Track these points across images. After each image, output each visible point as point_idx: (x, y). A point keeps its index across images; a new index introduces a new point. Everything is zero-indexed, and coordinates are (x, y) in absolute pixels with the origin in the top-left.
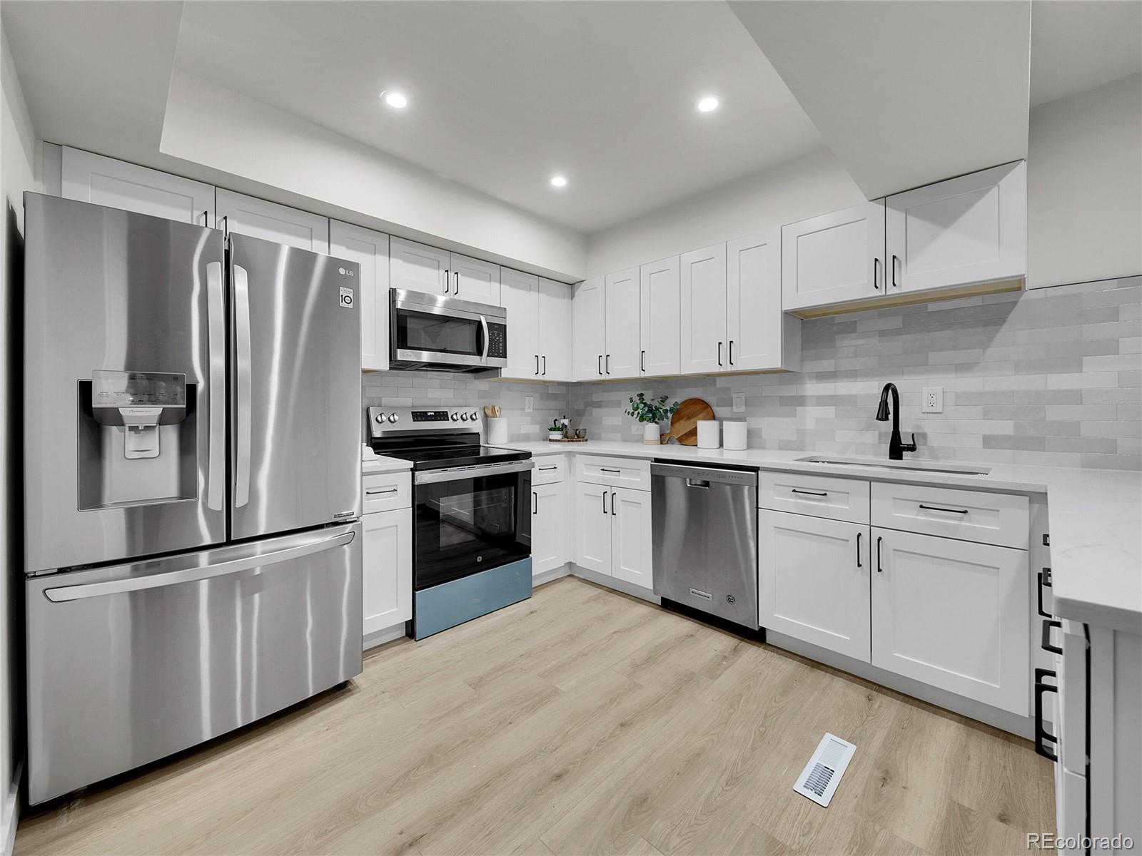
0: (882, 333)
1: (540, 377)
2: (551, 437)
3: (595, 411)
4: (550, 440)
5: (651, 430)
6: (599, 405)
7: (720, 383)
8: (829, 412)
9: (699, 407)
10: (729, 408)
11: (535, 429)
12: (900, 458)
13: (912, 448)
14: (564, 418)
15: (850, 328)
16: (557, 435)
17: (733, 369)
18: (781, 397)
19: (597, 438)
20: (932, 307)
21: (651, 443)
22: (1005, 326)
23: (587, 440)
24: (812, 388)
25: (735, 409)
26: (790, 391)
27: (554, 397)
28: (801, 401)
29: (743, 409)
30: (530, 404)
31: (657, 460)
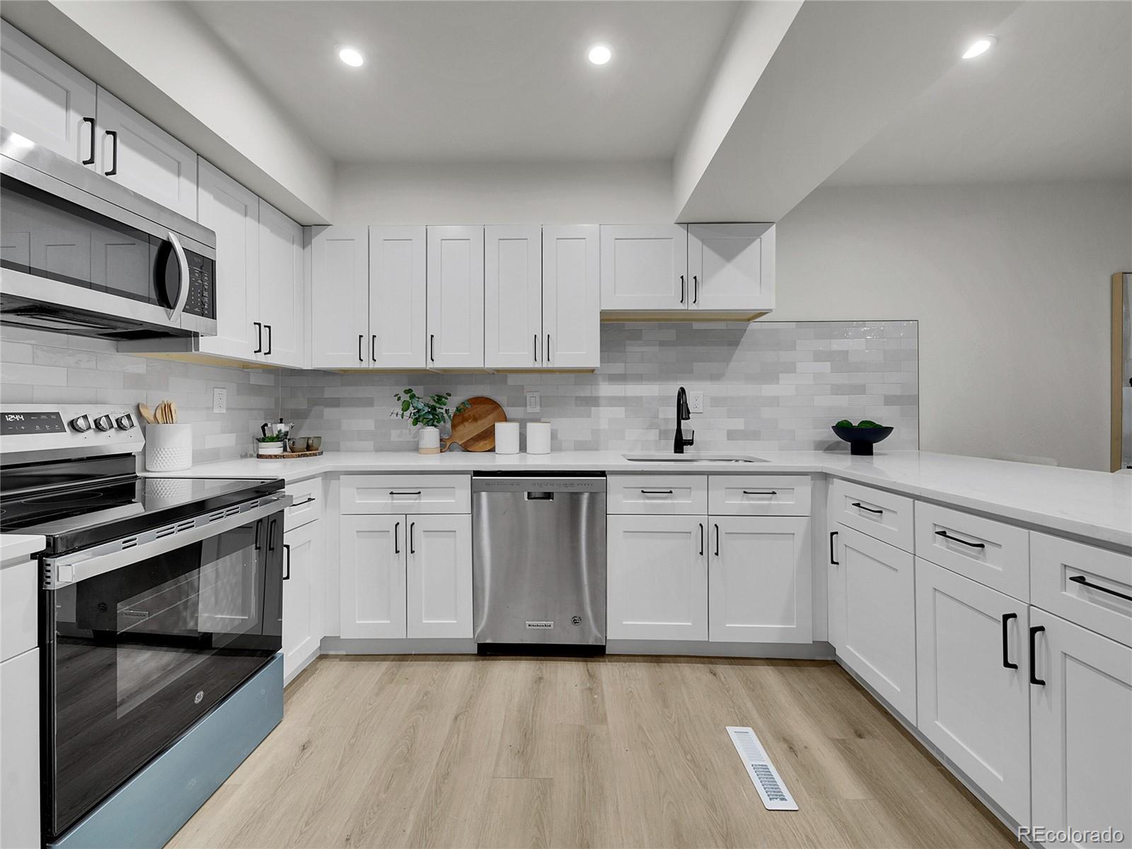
0: (662, 344)
1: (261, 358)
2: (262, 452)
3: (329, 413)
4: (259, 456)
5: (430, 435)
6: (335, 403)
7: (512, 380)
8: (619, 412)
9: (489, 407)
10: (522, 409)
11: (228, 441)
12: (682, 452)
13: (691, 443)
14: (281, 422)
15: (636, 336)
16: (274, 448)
17: (550, 365)
18: (576, 397)
19: (336, 449)
20: (696, 326)
21: (428, 451)
22: (740, 347)
23: (321, 453)
24: (606, 389)
25: (529, 409)
26: (586, 392)
27: (257, 390)
28: (594, 401)
29: (538, 409)
30: (221, 399)
31: (477, 473)
